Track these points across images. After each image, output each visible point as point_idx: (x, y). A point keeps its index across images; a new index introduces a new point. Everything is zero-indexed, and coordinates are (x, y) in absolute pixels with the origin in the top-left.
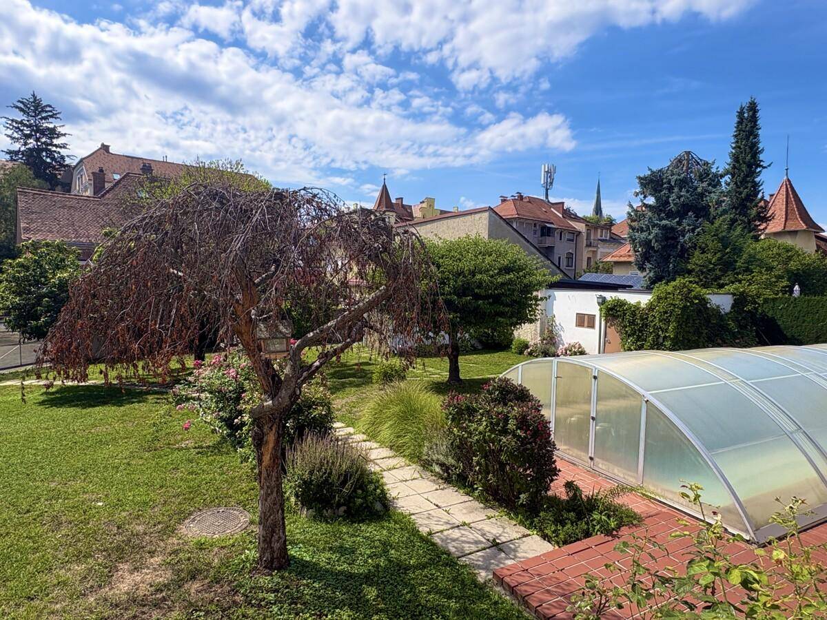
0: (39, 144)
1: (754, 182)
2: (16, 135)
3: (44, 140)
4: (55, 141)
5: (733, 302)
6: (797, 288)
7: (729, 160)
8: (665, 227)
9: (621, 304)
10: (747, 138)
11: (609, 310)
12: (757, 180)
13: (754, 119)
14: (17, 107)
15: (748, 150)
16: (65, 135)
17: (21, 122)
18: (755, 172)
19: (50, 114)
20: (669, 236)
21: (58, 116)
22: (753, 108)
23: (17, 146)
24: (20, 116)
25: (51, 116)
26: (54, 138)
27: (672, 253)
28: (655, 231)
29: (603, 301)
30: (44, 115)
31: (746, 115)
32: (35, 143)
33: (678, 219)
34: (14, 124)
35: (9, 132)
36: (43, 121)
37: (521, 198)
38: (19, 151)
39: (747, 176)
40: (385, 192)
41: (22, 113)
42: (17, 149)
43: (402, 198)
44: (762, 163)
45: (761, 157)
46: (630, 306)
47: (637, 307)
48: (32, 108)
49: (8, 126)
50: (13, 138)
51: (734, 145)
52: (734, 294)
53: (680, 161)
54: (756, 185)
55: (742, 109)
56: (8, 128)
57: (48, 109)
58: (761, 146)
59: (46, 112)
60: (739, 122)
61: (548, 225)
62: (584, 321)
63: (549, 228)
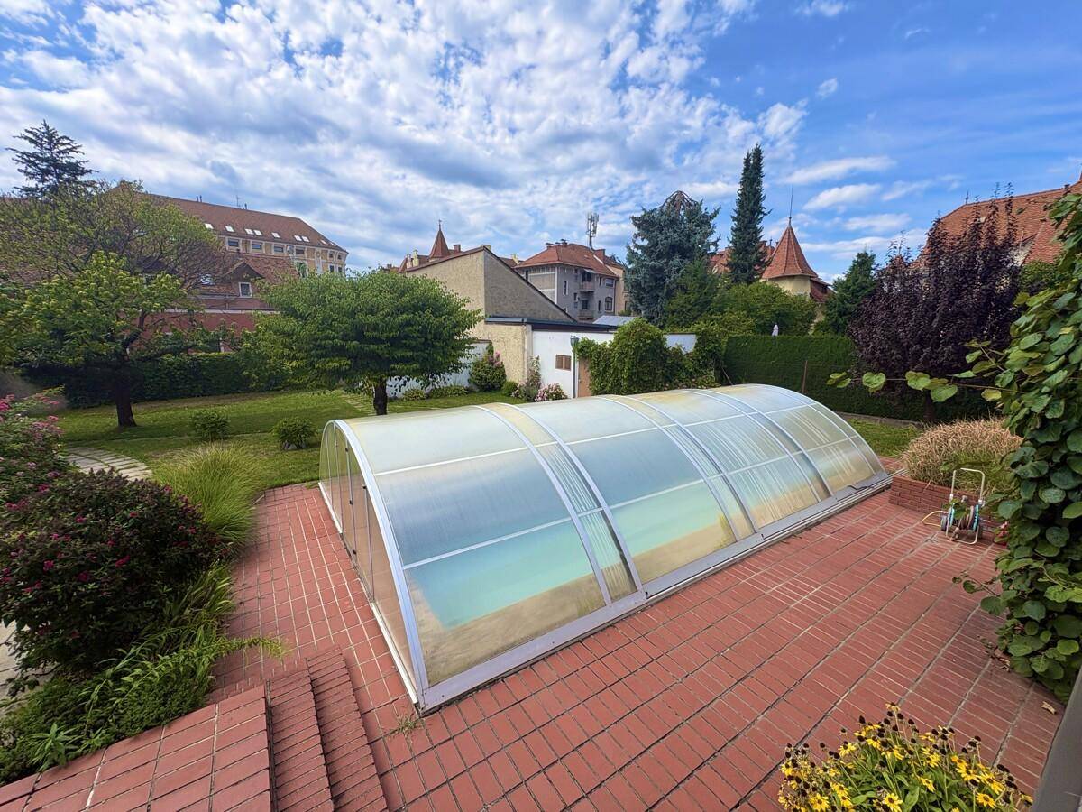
0: (61, 180)
1: (755, 228)
2: (29, 170)
3: (66, 176)
4: (79, 178)
5: (696, 341)
6: (776, 327)
7: (736, 207)
8: (653, 268)
9: (589, 344)
10: (751, 184)
11: (581, 350)
12: (759, 226)
13: (758, 166)
14: (26, 138)
15: (751, 197)
16: (90, 171)
17: (33, 155)
18: (757, 218)
19: (69, 147)
20: (658, 276)
21: (78, 149)
22: (758, 154)
23: (32, 183)
24: (31, 148)
25: (71, 150)
26: (78, 175)
27: (660, 294)
28: (644, 271)
29: (575, 342)
30: (62, 148)
31: (752, 162)
32: (55, 179)
33: (665, 260)
34: (25, 157)
35: (23, 167)
36: (62, 155)
37: (565, 244)
38: (37, 189)
39: (750, 222)
40: (440, 239)
41: (33, 145)
42: (34, 186)
43: (459, 245)
44: (763, 210)
45: (763, 204)
46: (597, 346)
47: (602, 348)
48: (45, 139)
49: (20, 159)
50: (27, 174)
51: (740, 192)
52: (697, 333)
53: (673, 201)
54: (757, 231)
55: (748, 156)
56: (18, 161)
57: (66, 141)
58: (763, 193)
59: (63, 144)
60: (745, 169)
61: (588, 271)
62: (562, 362)
63: (589, 274)
